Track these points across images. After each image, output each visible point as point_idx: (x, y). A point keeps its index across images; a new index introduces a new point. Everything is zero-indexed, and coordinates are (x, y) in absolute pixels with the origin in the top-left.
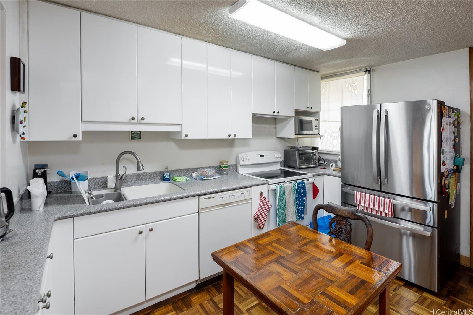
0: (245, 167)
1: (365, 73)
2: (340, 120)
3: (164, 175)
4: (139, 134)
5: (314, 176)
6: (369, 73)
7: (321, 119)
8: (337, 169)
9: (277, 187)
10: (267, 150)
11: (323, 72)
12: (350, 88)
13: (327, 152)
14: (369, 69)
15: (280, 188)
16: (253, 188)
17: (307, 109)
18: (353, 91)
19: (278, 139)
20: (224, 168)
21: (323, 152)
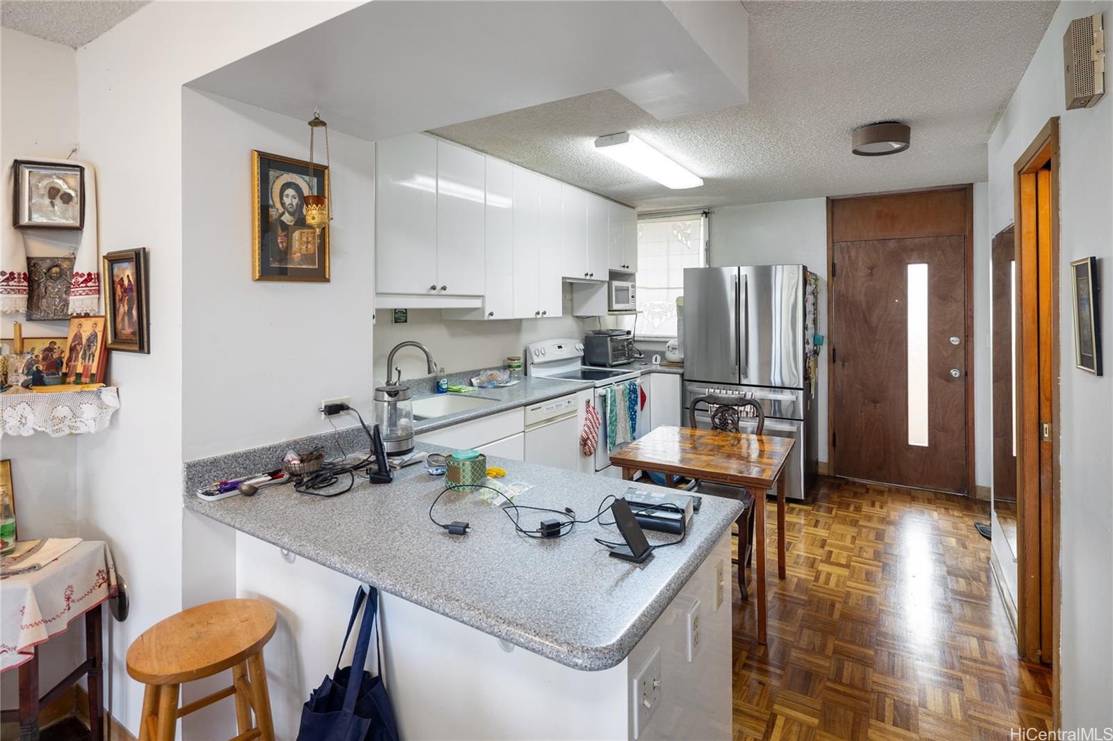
0: (539, 367)
1: (702, 216)
2: (682, 286)
3: (438, 383)
4: (404, 313)
5: (642, 374)
6: (706, 217)
7: (637, 285)
8: (664, 363)
9: (607, 391)
10: (563, 338)
11: (639, 209)
12: (680, 238)
13: (643, 339)
14: (707, 211)
15: (611, 393)
16: (578, 393)
17: (622, 269)
18: (685, 242)
19: (576, 319)
20: (516, 369)
21: (640, 339)
